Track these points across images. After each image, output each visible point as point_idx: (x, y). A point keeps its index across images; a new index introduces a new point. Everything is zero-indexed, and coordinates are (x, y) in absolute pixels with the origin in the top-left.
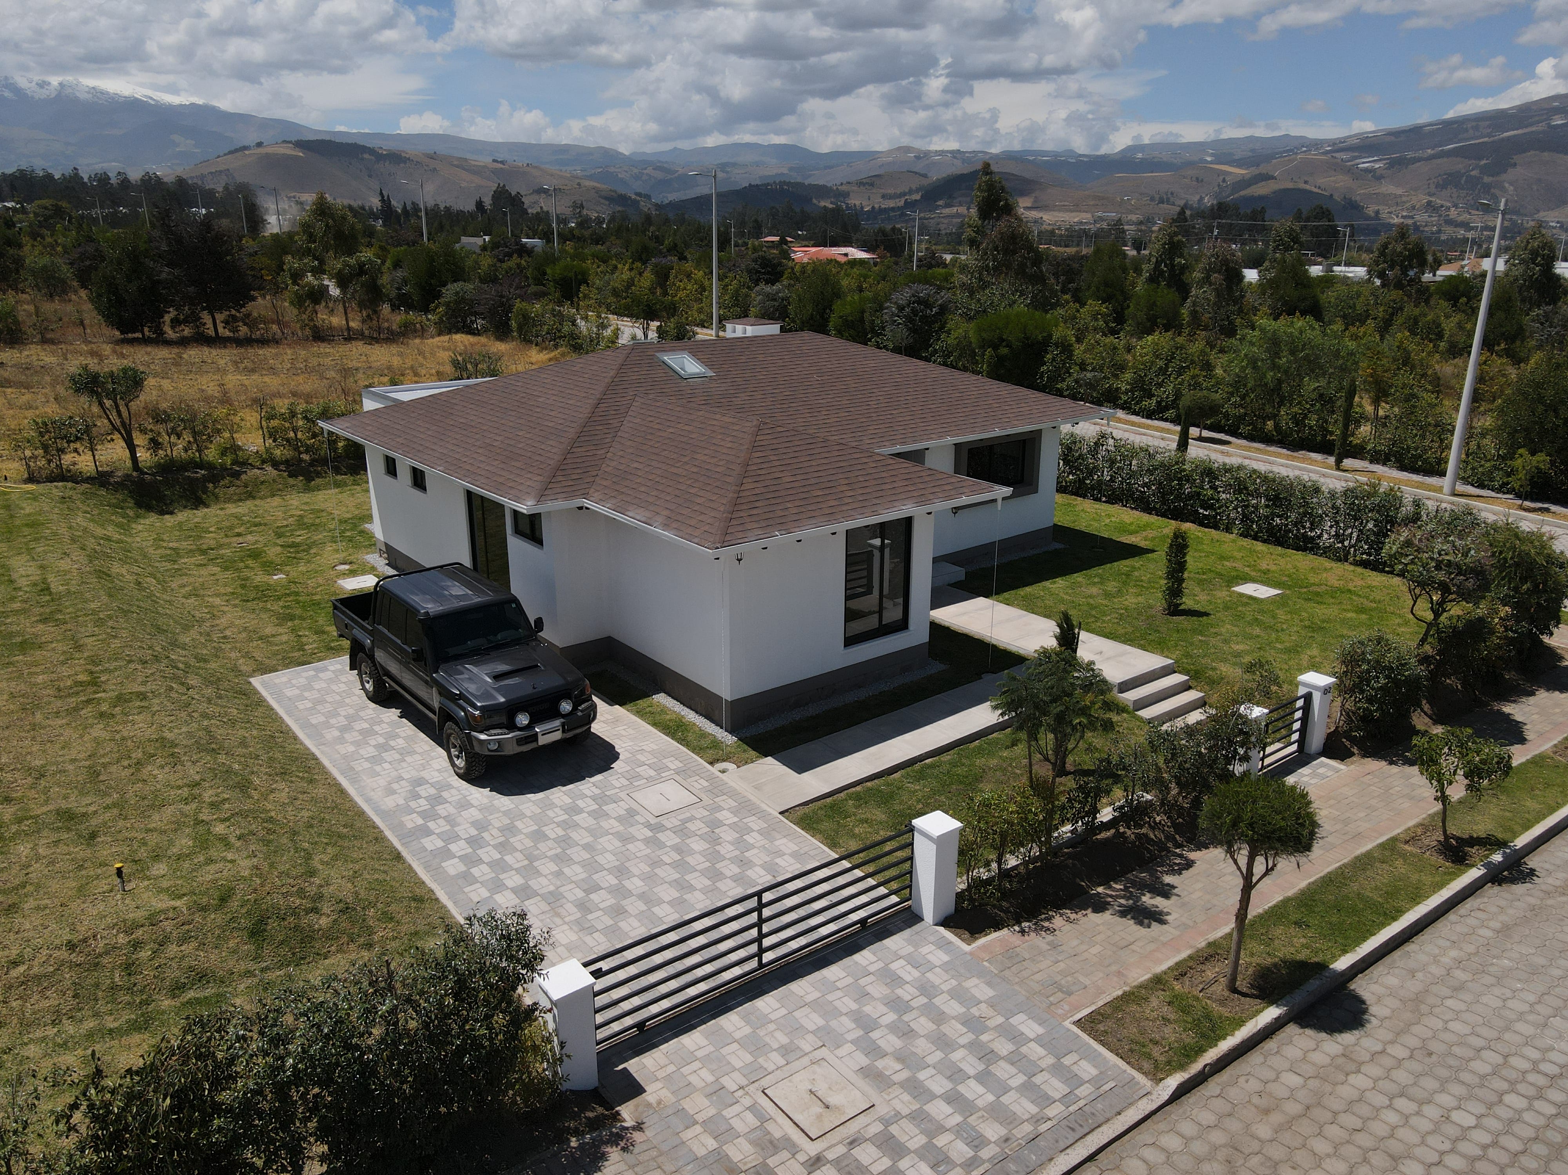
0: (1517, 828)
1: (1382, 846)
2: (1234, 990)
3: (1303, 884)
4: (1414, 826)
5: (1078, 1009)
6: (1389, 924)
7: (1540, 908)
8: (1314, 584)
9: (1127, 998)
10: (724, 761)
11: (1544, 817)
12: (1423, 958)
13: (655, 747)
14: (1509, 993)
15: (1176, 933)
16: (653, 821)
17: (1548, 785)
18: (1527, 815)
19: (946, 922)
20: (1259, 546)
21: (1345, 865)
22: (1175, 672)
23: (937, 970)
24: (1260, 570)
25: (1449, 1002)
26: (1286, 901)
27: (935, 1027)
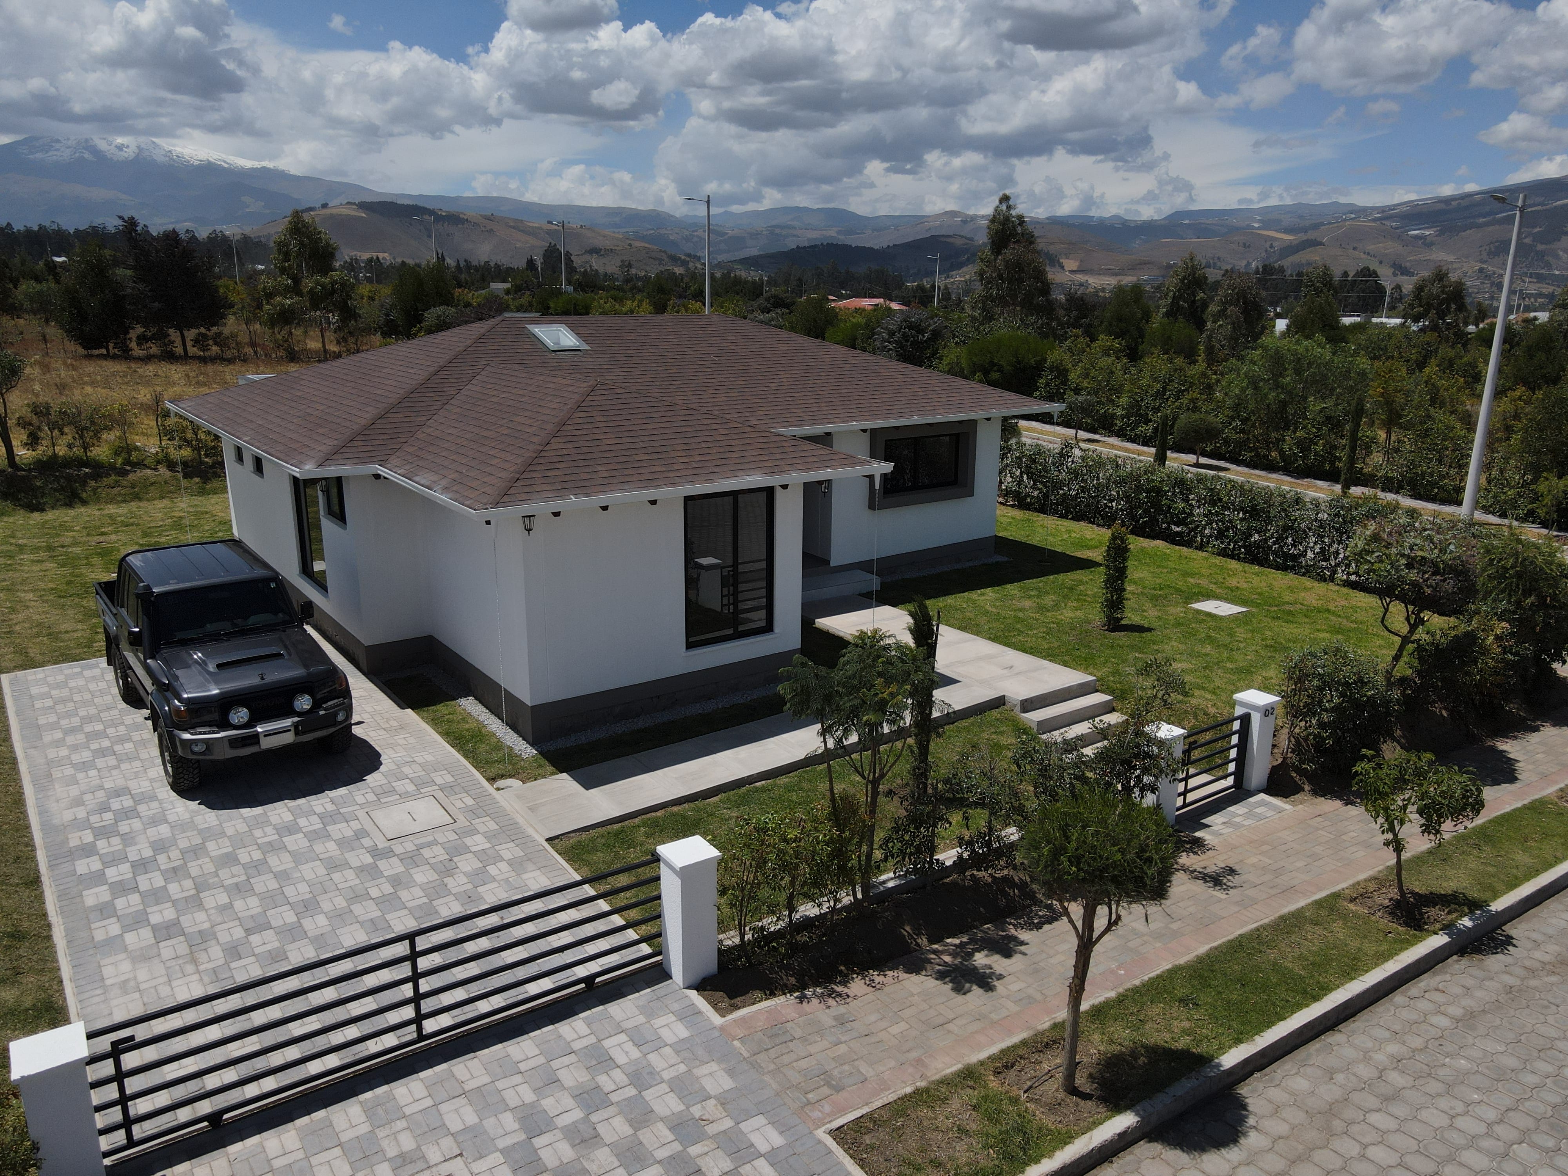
0: (1500, 886)
1: (1318, 904)
2: (1072, 1090)
3: (1203, 949)
4: (1365, 880)
5: (843, 1111)
6: (1307, 1006)
7: (1520, 991)
8: (1288, 603)
9: (921, 1097)
10: (511, 776)
11: (1537, 873)
12: (1349, 1053)
13: (429, 758)
14: (1460, 1107)
15: (1013, 1008)
16: (382, 844)
17: (1546, 836)
18: (1515, 871)
19: (702, 986)
20: (1234, 564)
21: (1264, 927)
22: (1097, 691)
23: (667, 1050)
24: (1228, 588)
25: (1374, 1118)
26: (1175, 971)
27: (630, 1131)
